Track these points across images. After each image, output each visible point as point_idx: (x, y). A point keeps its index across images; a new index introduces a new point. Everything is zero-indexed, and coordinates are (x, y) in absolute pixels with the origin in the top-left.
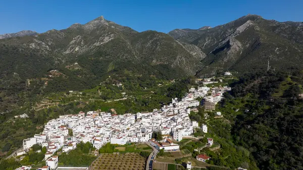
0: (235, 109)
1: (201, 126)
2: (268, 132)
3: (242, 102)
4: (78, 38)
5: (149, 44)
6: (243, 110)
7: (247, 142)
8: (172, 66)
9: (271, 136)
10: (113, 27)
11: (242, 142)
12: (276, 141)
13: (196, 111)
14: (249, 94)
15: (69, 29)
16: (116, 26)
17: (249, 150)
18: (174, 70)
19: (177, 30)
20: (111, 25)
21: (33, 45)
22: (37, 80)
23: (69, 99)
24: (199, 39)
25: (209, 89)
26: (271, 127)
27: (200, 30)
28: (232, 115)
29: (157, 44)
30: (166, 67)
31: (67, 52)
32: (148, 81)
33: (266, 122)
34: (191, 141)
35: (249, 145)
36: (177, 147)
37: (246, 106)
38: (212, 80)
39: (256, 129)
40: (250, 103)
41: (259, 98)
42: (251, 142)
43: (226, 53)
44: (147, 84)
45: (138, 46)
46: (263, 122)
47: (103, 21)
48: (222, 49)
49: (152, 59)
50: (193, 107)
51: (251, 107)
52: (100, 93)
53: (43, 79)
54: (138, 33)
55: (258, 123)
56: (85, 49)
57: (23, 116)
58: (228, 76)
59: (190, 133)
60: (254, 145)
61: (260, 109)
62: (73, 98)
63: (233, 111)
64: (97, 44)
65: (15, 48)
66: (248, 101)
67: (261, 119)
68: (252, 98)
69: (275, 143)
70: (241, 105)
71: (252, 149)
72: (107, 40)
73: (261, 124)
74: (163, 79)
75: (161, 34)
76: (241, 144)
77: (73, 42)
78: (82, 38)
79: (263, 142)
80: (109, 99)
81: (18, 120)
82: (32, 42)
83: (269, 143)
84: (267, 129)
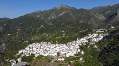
0: (104, 45)
1: (81, 51)
2: (114, 57)
3: (109, 42)
4: (53, 13)
5: (80, 15)
6: (108, 45)
7: (103, 60)
8: (88, 23)
9: (115, 59)
10: (68, 8)
11: (102, 60)
12: (117, 62)
13: (85, 44)
14: (113, 38)
15: (52, 9)
16: (69, 7)
17: (103, 64)
18: (89, 25)
19: (95, 7)
20: (67, 7)
21: (38, 16)
22: (36, 29)
23: (43, 36)
24: (105, 11)
25: (98, 34)
26: (116, 55)
27: (107, 7)
28: (102, 47)
29: (83, 14)
30: (85, 24)
31: (50, 18)
32: (76, 30)
33: (114, 52)
34: (73, 57)
35: (104, 62)
36: (64, 60)
37: (110, 44)
38: (101, 31)
39: (109, 55)
40: (112, 43)
41: (117, 40)
42: (105, 60)
43: (114, 18)
44: (75, 31)
45: (76, 15)
46: (113, 52)
47: (64, 6)
48: (113, 15)
49: (80, 21)
50: (83, 43)
51: (112, 44)
52: (54, 35)
53: (38, 29)
54: (77, 10)
55: (111, 52)
56: (56, 17)
57: (27, 42)
58: (112, 29)
59: (74, 54)
60: (106, 62)
61: (115, 46)
62: (45, 36)
63: (103, 45)
64: (60, 15)
65: (32, 17)
66: (112, 42)
67: (113, 51)
68: (114, 40)
69: (116, 63)
70: (108, 43)
71: (105, 64)
72: (63, 13)
73: (112, 53)
74: (83, 29)
75: (85, 10)
76: (100, 61)
77: (52, 14)
78: (55, 13)
79: (110, 61)
80: (57, 37)
81: (25, 43)
82: (38, 15)
83: (113, 62)
84: (114, 56)
